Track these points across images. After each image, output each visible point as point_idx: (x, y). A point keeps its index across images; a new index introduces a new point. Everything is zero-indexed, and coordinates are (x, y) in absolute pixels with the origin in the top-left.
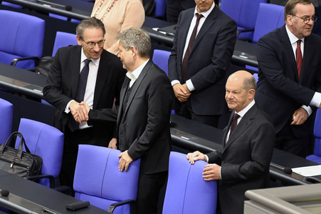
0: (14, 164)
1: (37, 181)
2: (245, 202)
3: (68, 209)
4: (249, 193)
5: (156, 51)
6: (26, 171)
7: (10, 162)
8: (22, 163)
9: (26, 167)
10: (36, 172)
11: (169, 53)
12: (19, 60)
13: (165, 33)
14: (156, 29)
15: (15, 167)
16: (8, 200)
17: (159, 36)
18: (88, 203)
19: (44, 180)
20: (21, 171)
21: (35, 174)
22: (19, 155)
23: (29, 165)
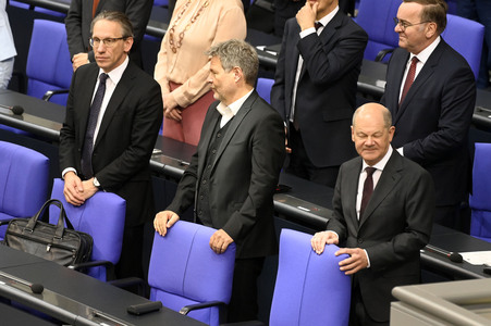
0: (53, 246)
1: (86, 270)
2: (393, 303)
3: (130, 313)
4: (398, 290)
5: (260, 80)
6: (71, 256)
7: (46, 244)
8: (64, 244)
9: (70, 250)
10: (85, 258)
11: (272, 82)
12: (55, 93)
13: (275, 54)
14: (261, 48)
15: (54, 250)
16: (42, 299)
17: (267, 59)
18: (160, 305)
19: (96, 268)
20: (63, 256)
21: (84, 261)
22: (60, 233)
23: (75, 246)
